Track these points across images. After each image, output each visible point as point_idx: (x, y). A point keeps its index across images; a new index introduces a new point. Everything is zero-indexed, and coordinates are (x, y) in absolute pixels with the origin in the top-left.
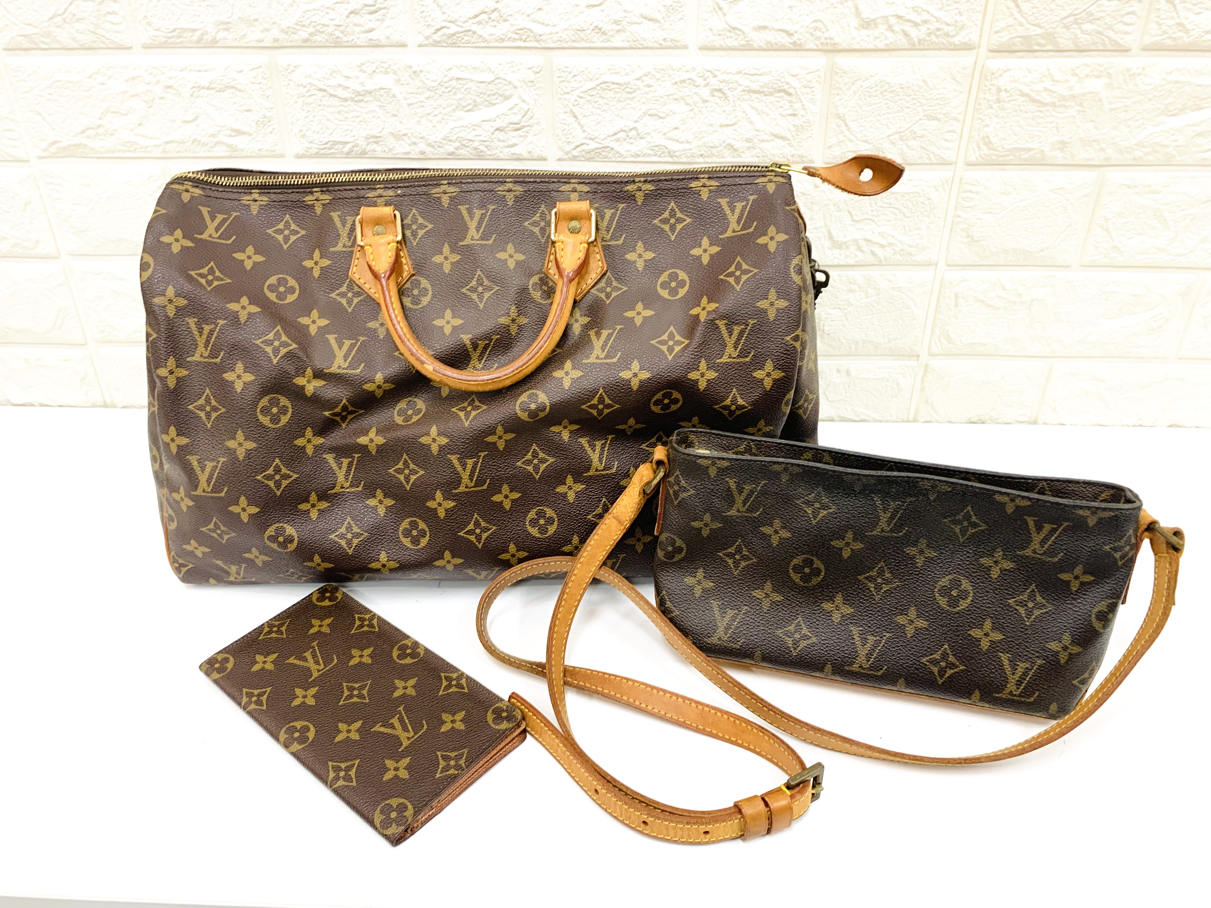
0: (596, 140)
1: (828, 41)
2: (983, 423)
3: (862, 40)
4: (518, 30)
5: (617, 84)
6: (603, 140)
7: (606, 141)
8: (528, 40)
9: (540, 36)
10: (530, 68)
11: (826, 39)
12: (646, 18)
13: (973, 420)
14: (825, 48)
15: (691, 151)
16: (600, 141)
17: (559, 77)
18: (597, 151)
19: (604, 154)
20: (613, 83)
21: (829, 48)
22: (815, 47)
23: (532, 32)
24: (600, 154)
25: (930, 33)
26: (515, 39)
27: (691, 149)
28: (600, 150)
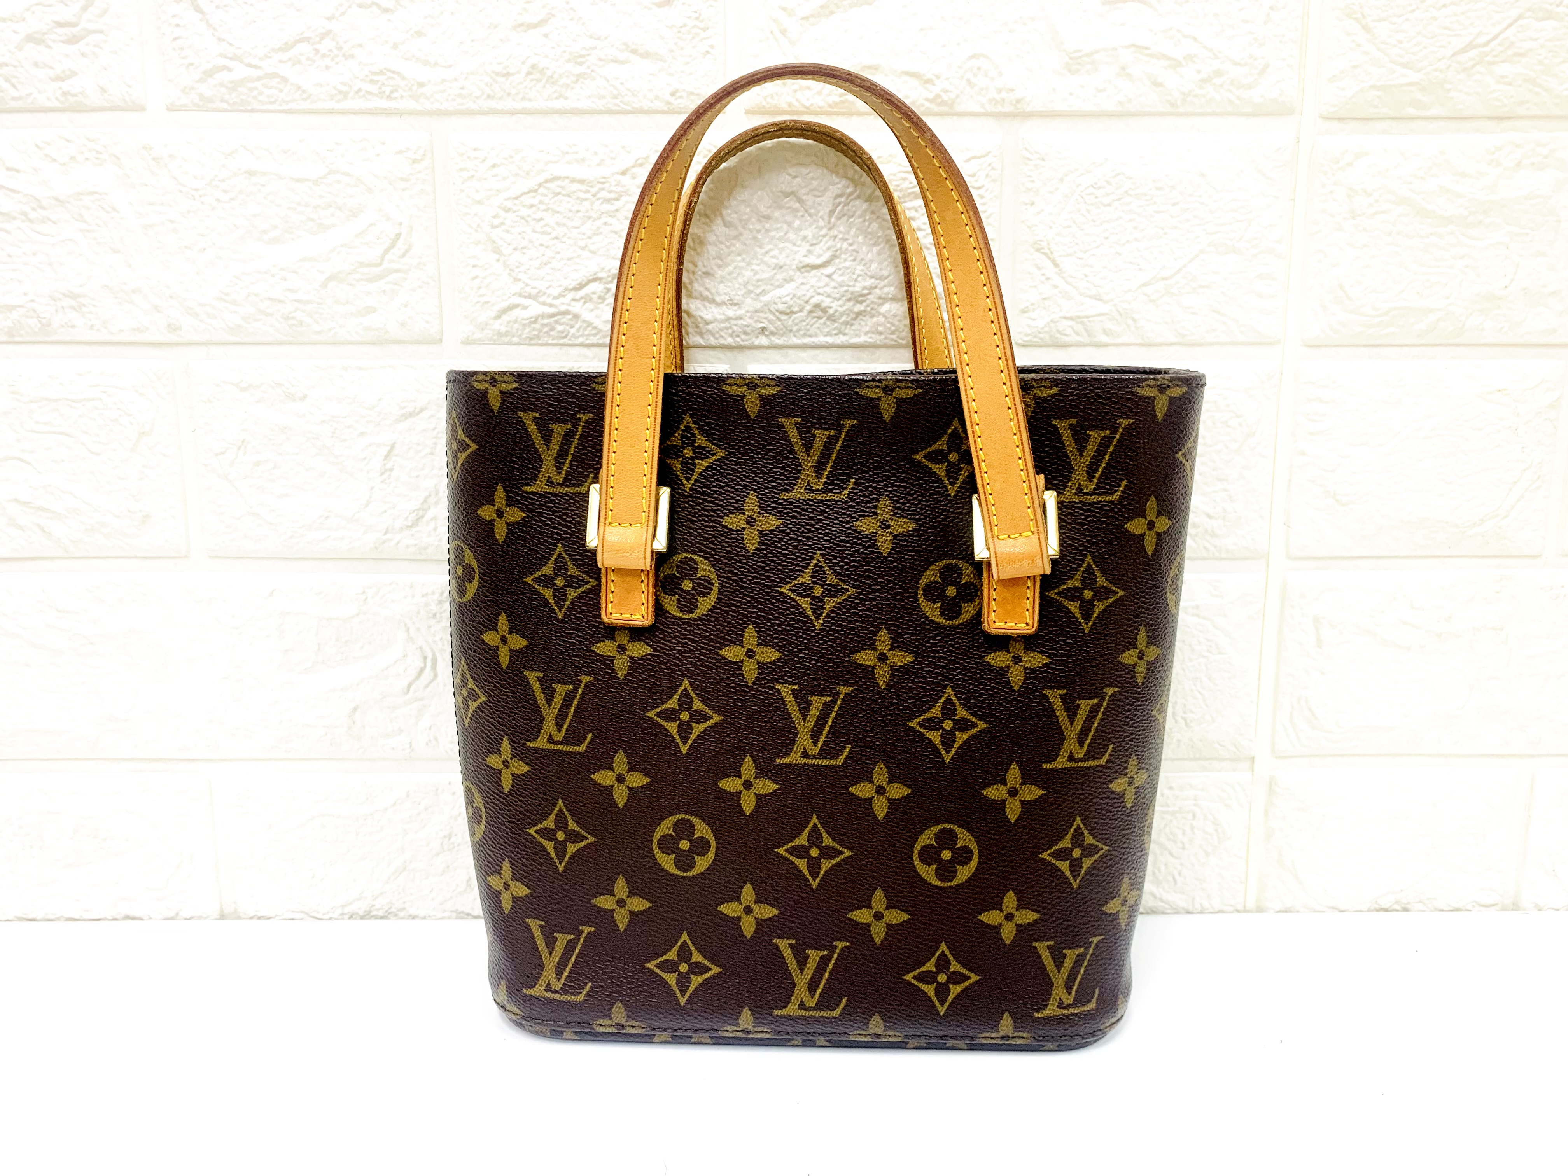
0: (541, 299)
1: (1004, 95)
2: (1406, 910)
3: (1071, 94)
4: (376, 74)
5: (582, 182)
6: (555, 298)
7: (562, 300)
8: (395, 95)
9: (421, 85)
10: (401, 152)
11: (999, 91)
12: (634, 52)
13: (1385, 903)
14: (1000, 109)
15: (740, 322)
16: (549, 300)
17: (462, 170)
18: (545, 321)
19: (560, 328)
20: (573, 181)
21: (1008, 109)
22: (977, 109)
23: (404, 78)
24: (552, 329)
25: (1203, 81)
26: (368, 92)
27: (740, 318)
28: (552, 320)
